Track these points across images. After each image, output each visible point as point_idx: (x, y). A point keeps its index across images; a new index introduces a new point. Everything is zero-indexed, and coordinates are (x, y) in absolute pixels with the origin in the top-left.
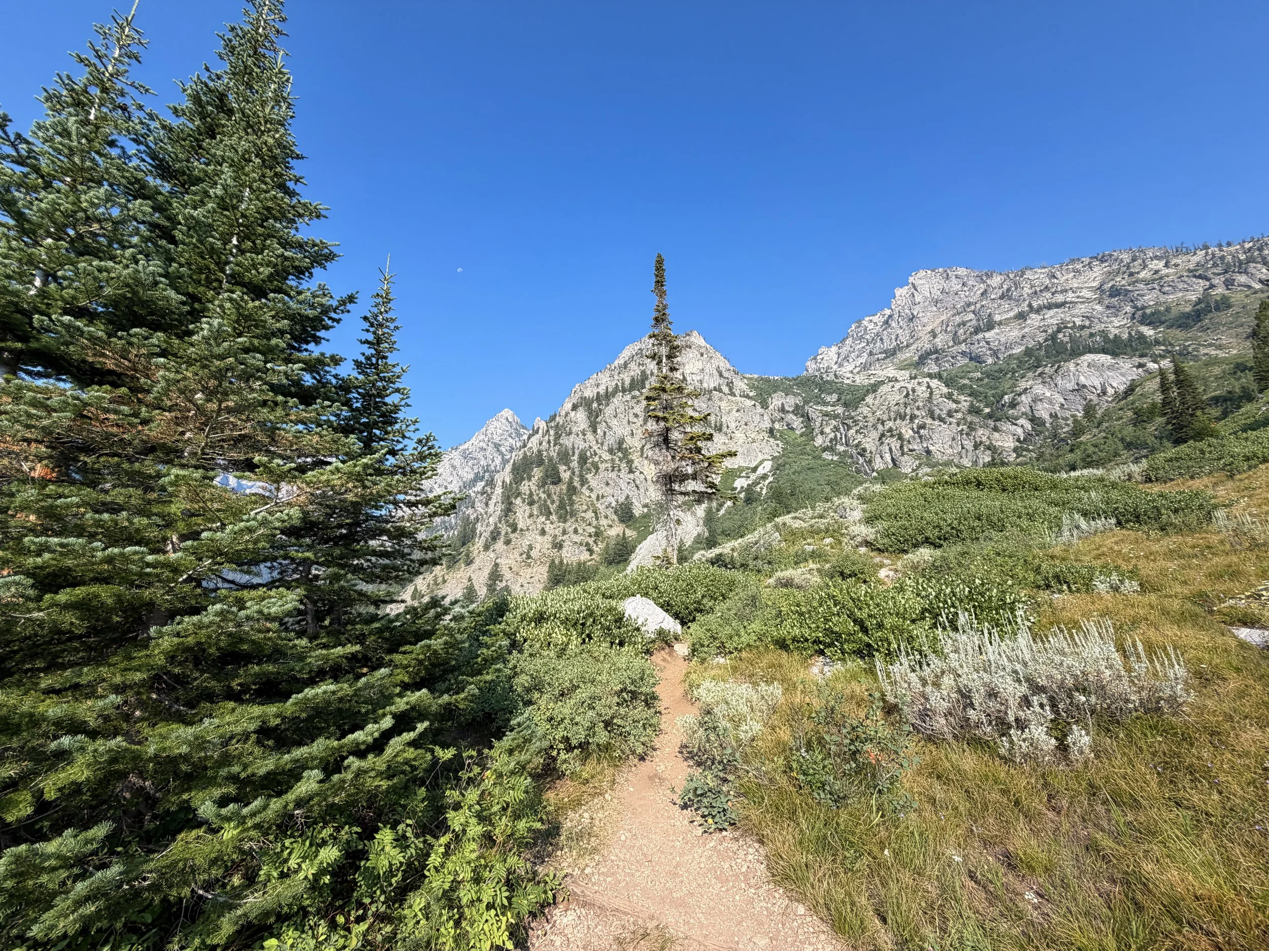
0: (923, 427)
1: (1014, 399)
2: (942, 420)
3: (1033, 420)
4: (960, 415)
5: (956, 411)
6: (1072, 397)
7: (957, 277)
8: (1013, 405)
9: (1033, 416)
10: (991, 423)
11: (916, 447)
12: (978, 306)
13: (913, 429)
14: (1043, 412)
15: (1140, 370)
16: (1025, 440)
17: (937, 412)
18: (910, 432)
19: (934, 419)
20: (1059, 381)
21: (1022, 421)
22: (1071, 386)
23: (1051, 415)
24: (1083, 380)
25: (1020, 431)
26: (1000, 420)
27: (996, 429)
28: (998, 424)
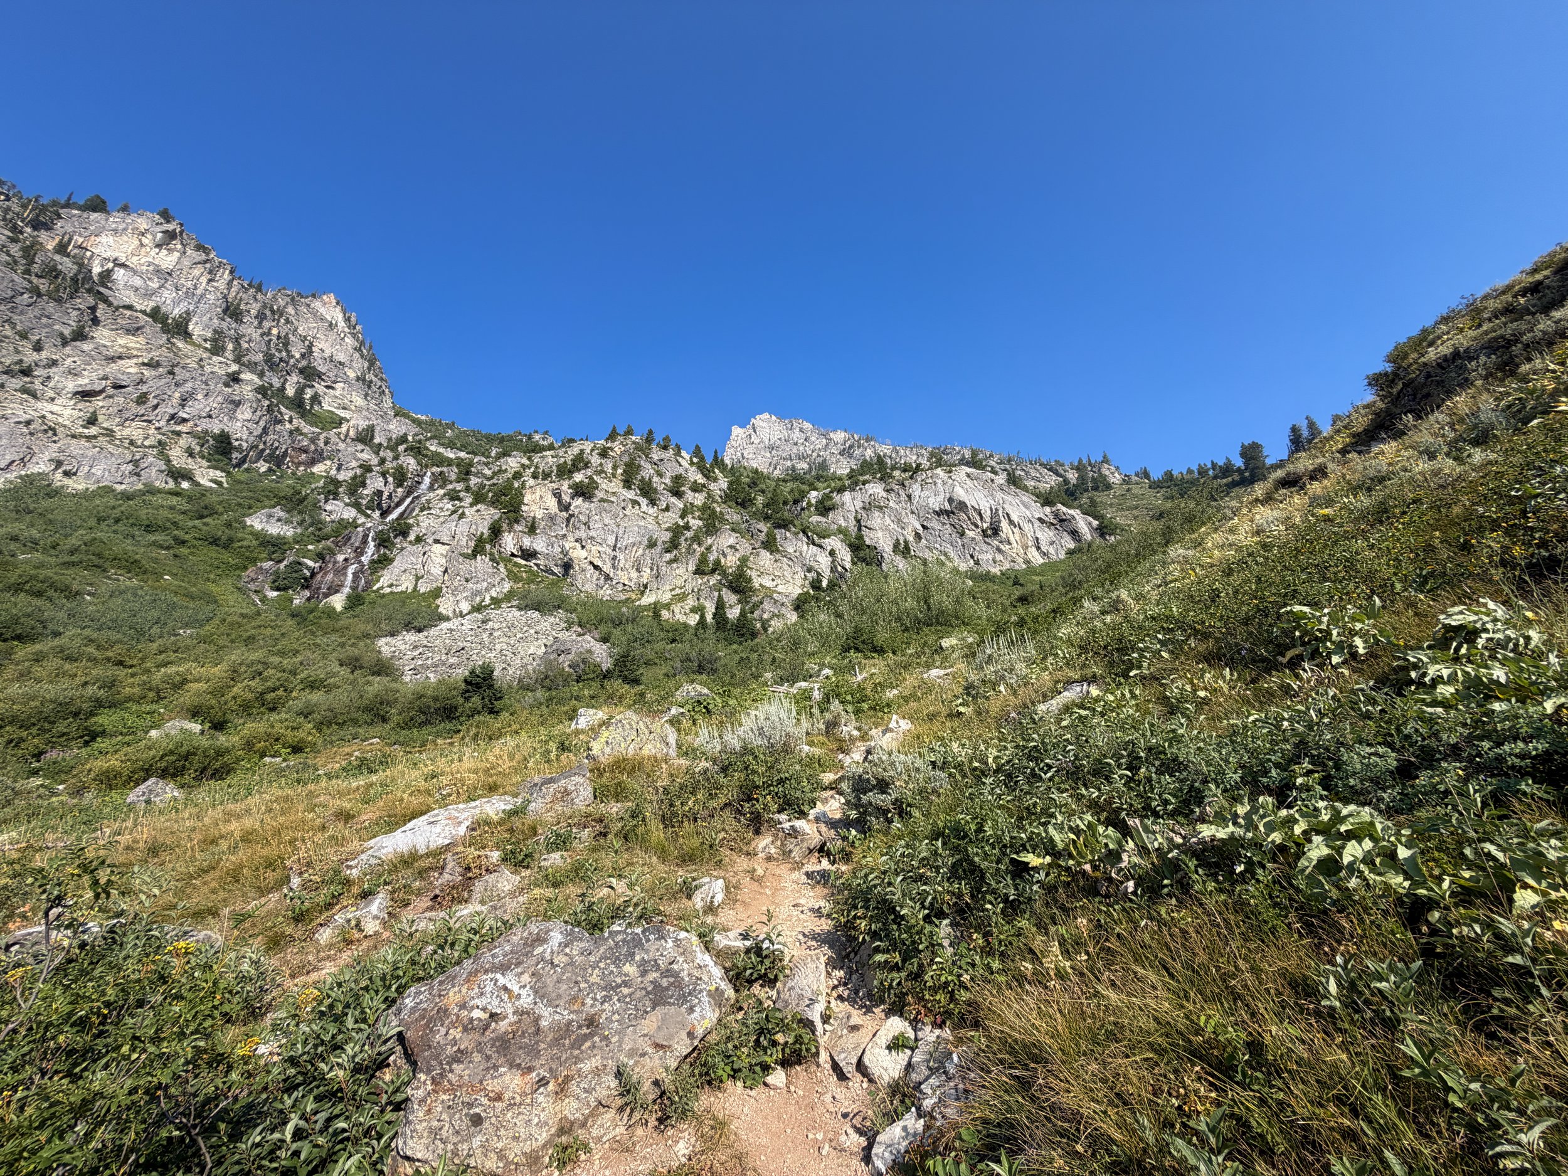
0: (584, 492)
1: (828, 497)
2: (648, 491)
3: (858, 547)
4: (699, 499)
5: (696, 488)
6: (938, 527)
7: (801, 430)
8: (825, 508)
9: (860, 537)
10: (764, 527)
11: (539, 544)
12: (815, 455)
13: (557, 495)
14: (880, 536)
15: (1047, 509)
16: (832, 585)
17: (647, 471)
18: (552, 503)
19: (627, 484)
20: (915, 489)
21: (834, 543)
22: (937, 501)
23: (896, 546)
24: (960, 494)
25: (823, 562)
26: (784, 525)
27: (770, 545)
28: (779, 534)
